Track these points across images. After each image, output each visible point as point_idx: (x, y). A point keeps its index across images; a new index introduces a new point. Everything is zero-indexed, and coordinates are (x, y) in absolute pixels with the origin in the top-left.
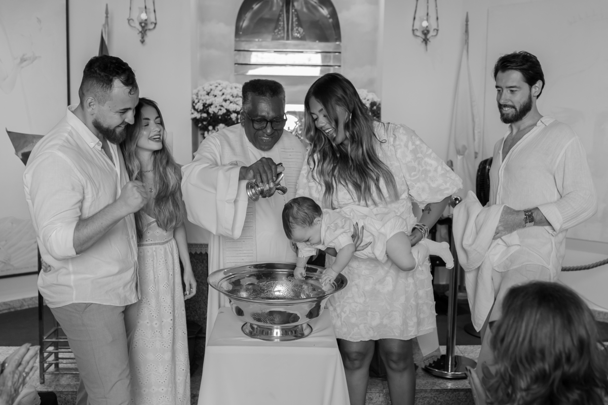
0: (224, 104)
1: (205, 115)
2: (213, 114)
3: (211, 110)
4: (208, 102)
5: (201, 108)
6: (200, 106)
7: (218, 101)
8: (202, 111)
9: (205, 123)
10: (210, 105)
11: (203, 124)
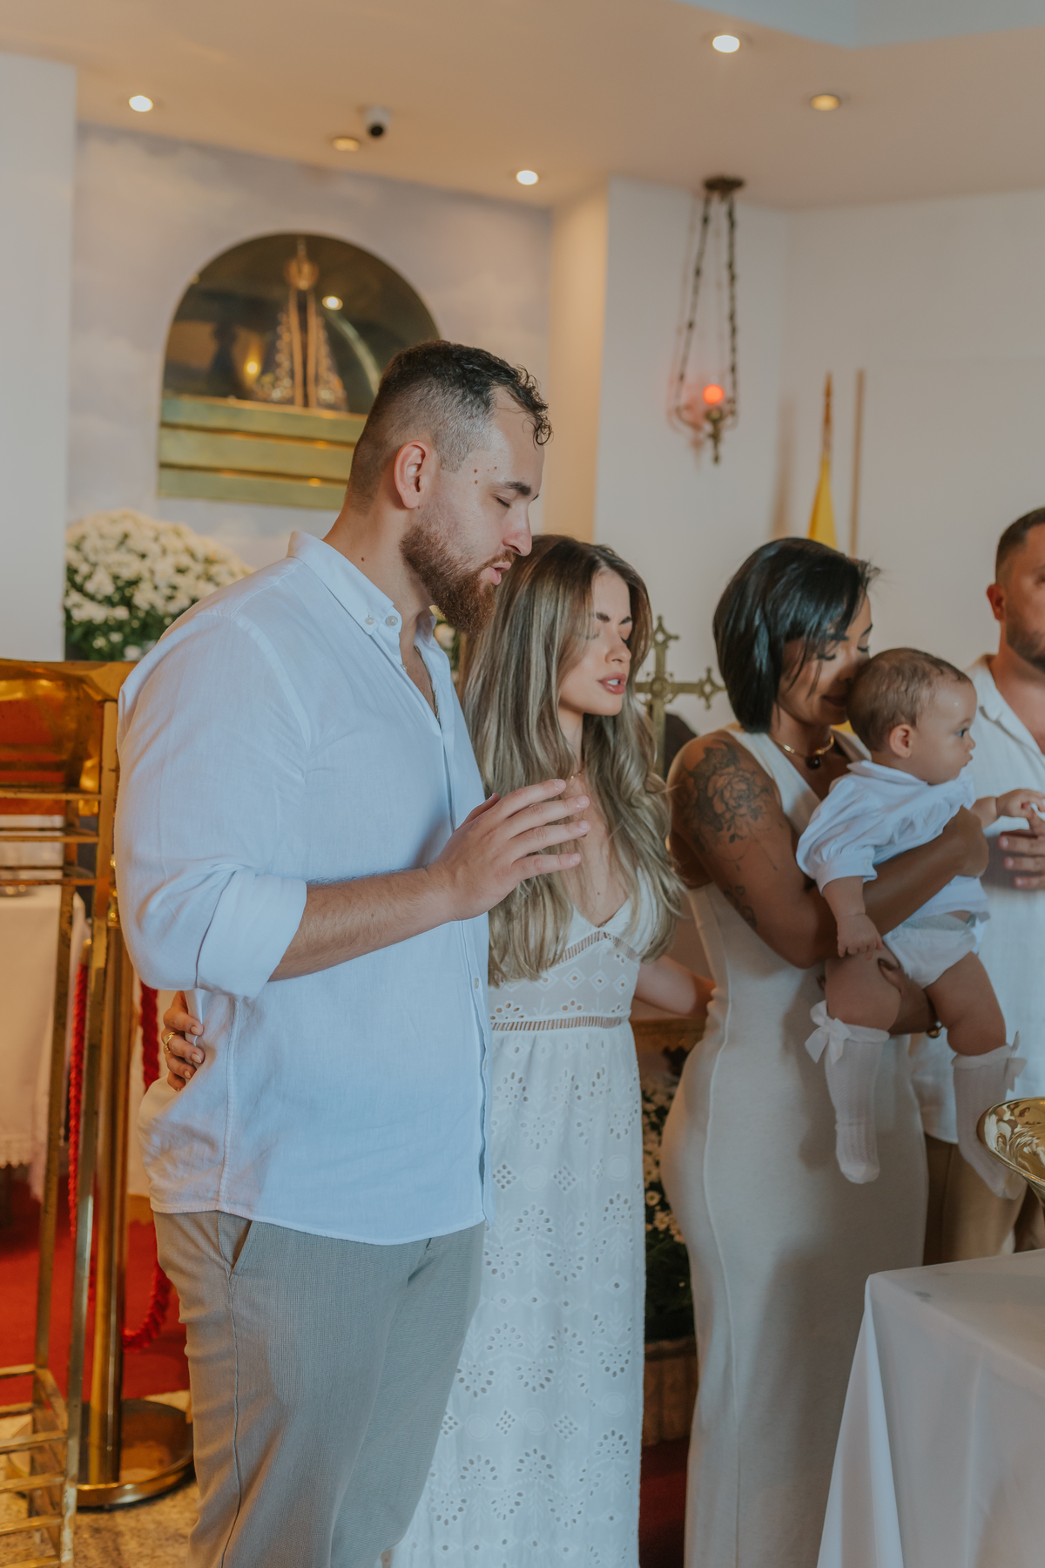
0: (179, 580)
1: (121, 613)
2: (148, 613)
3: (144, 597)
4: (127, 574)
5: (108, 589)
6: (102, 584)
7: (164, 569)
8: (109, 601)
9: (116, 637)
10: (134, 583)
11: (109, 641)
